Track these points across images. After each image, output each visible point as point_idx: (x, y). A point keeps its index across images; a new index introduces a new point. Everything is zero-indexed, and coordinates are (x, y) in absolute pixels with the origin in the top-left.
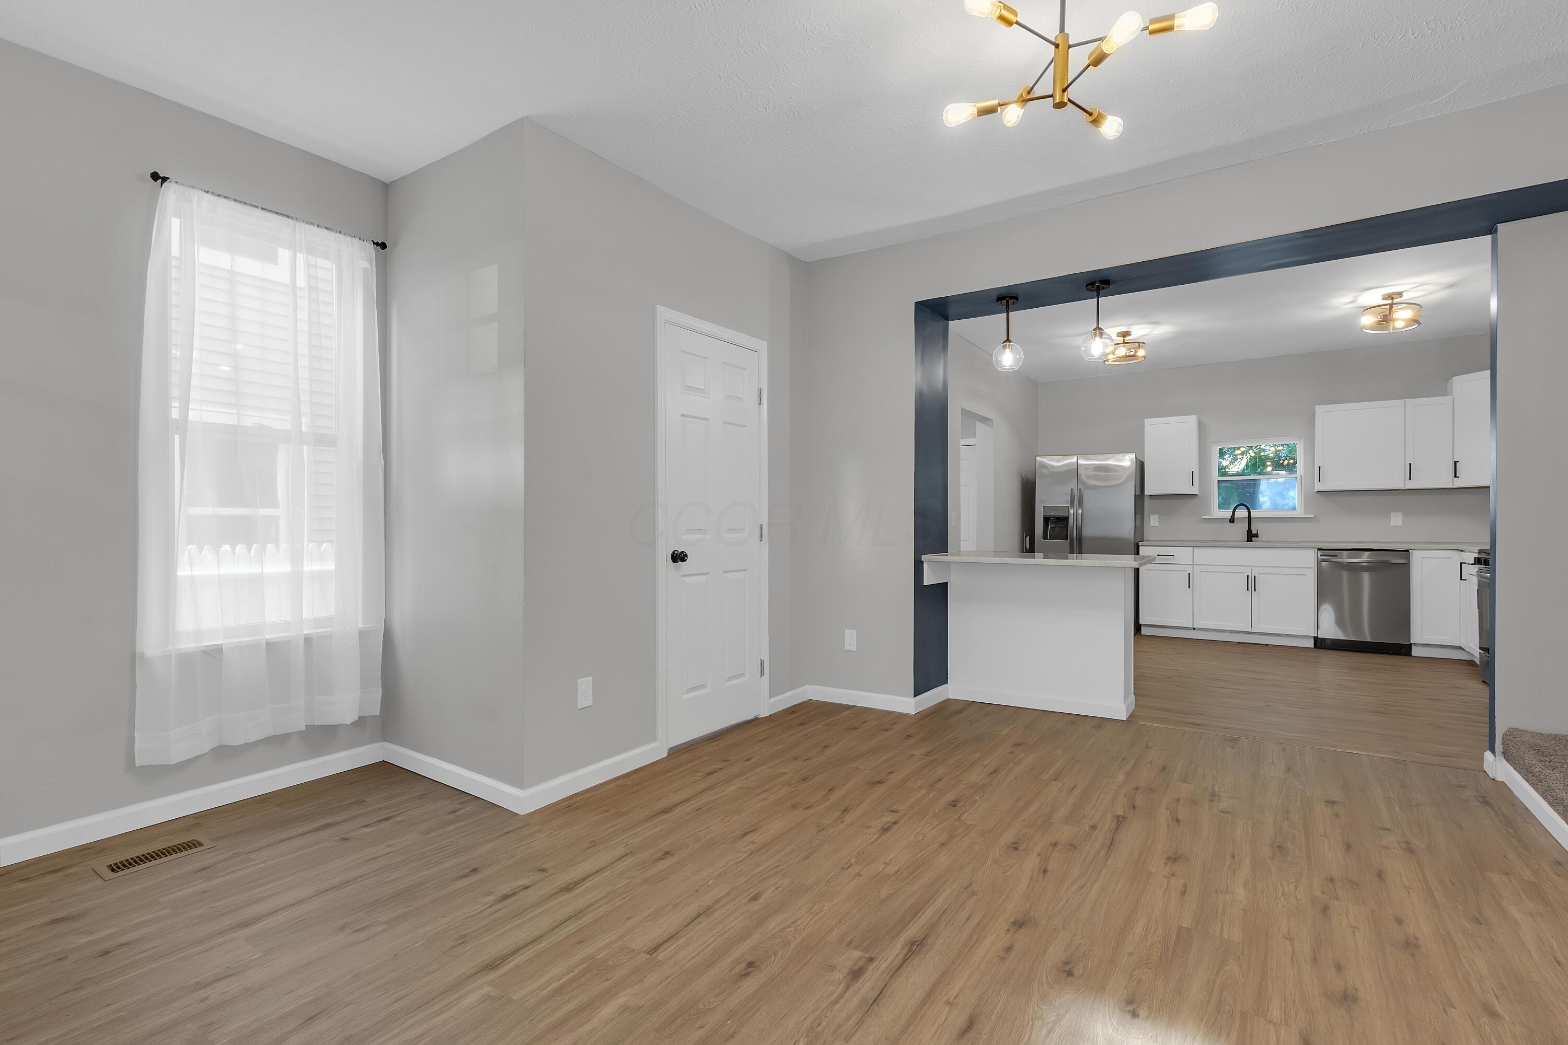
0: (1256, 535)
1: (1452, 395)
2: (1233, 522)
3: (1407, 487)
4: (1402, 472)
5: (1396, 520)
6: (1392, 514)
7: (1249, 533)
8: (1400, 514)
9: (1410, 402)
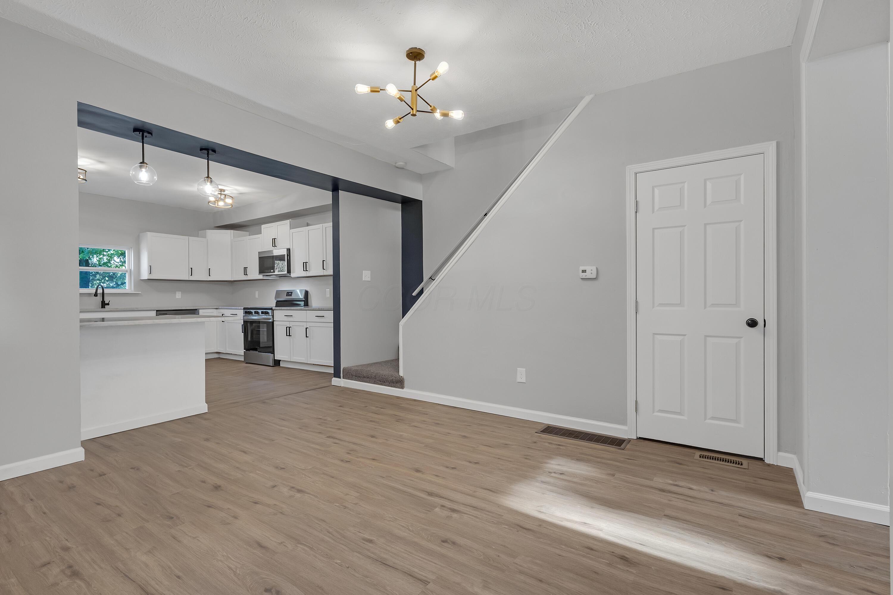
0: (108, 304)
1: (206, 238)
2: (97, 296)
3: (190, 279)
4: (188, 272)
5: (178, 295)
6: (177, 292)
7: (103, 303)
8: (180, 292)
9: (191, 238)
